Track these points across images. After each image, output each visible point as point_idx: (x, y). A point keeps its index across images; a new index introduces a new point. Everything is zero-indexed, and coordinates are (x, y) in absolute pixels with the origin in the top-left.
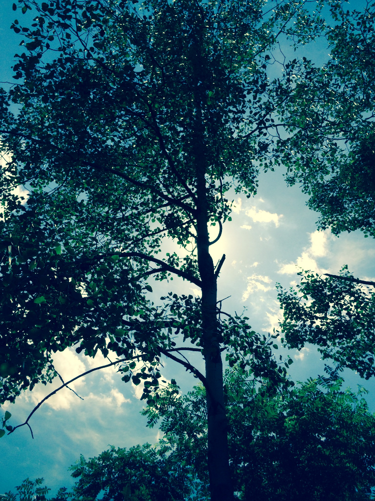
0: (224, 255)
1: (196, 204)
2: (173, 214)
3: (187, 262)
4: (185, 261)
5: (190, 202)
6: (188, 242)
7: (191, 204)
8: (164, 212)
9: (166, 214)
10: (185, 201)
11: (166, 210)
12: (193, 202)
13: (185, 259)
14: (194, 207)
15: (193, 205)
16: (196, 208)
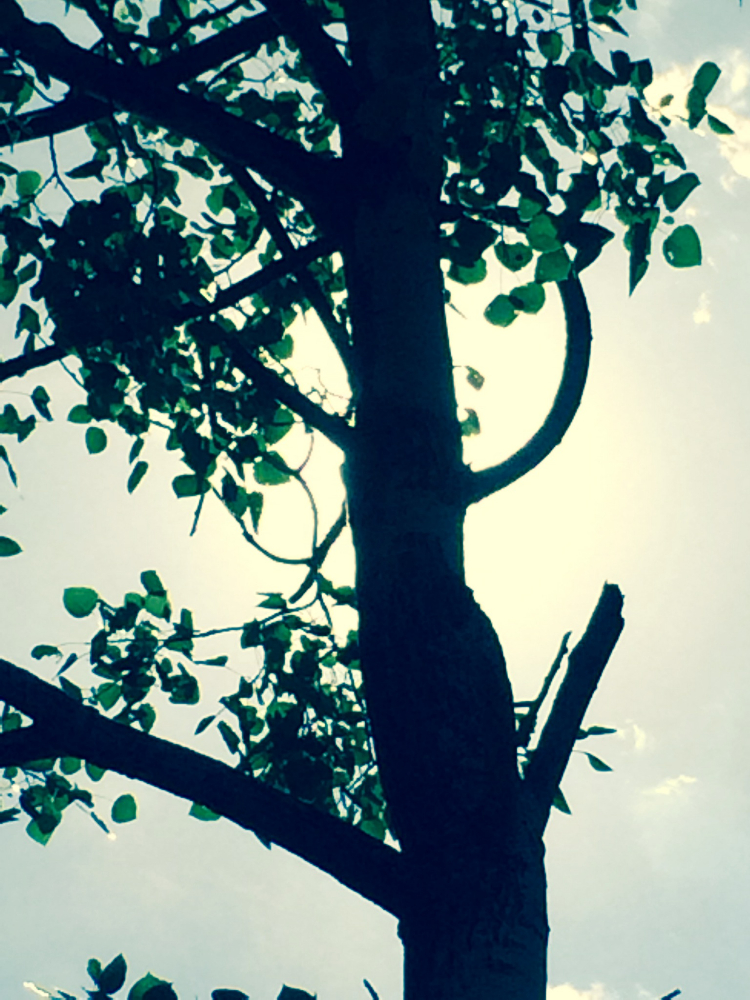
0: (612, 598)
1: (337, 105)
2: (117, 203)
3: (273, 662)
4: (258, 653)
5: (285, 84)
6: (276, 470)
7: (288, 104)
8: (28, 186)
9: (52, 206)
10: (234, 75)
11: (45, 172)
12: (307, 90)
13: (252, 634)
14: (319, 133)
15: (308, 113)
16: (335, 142)
